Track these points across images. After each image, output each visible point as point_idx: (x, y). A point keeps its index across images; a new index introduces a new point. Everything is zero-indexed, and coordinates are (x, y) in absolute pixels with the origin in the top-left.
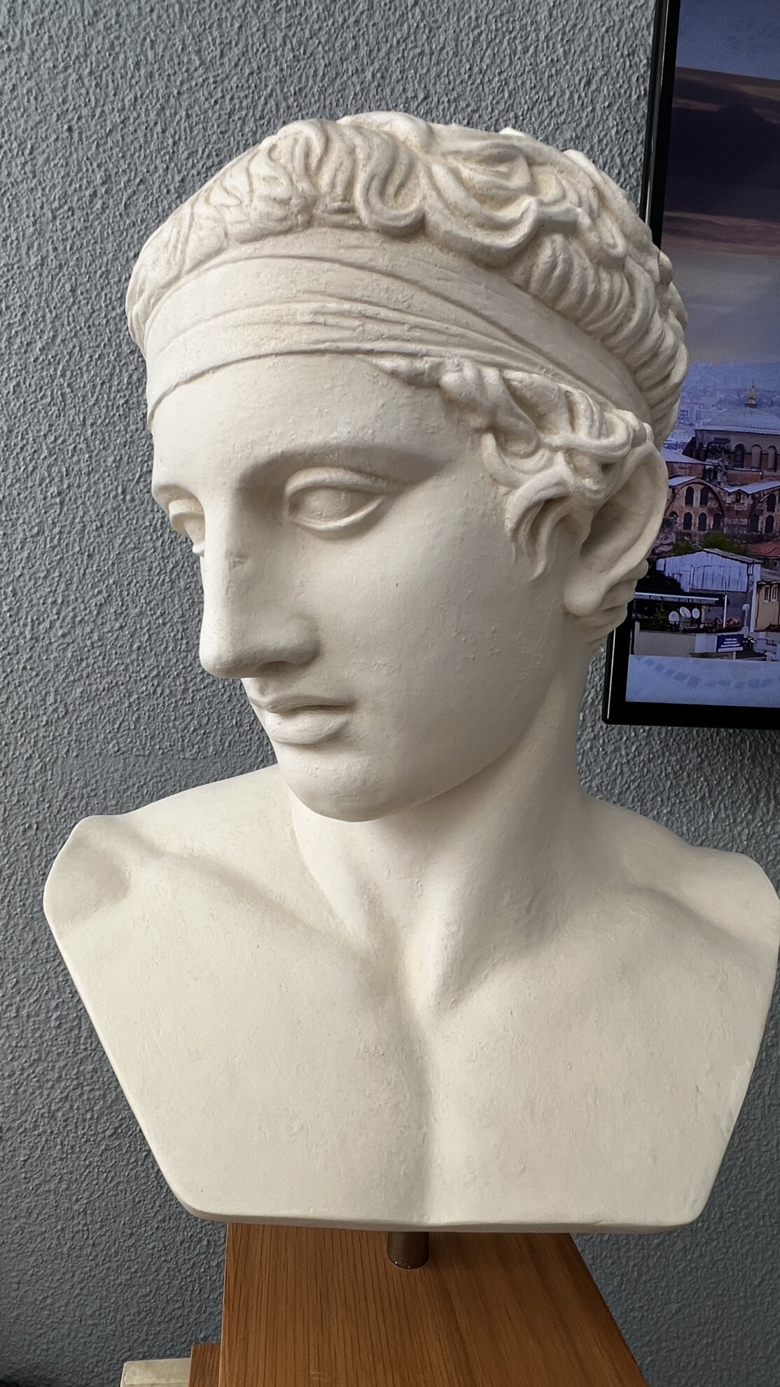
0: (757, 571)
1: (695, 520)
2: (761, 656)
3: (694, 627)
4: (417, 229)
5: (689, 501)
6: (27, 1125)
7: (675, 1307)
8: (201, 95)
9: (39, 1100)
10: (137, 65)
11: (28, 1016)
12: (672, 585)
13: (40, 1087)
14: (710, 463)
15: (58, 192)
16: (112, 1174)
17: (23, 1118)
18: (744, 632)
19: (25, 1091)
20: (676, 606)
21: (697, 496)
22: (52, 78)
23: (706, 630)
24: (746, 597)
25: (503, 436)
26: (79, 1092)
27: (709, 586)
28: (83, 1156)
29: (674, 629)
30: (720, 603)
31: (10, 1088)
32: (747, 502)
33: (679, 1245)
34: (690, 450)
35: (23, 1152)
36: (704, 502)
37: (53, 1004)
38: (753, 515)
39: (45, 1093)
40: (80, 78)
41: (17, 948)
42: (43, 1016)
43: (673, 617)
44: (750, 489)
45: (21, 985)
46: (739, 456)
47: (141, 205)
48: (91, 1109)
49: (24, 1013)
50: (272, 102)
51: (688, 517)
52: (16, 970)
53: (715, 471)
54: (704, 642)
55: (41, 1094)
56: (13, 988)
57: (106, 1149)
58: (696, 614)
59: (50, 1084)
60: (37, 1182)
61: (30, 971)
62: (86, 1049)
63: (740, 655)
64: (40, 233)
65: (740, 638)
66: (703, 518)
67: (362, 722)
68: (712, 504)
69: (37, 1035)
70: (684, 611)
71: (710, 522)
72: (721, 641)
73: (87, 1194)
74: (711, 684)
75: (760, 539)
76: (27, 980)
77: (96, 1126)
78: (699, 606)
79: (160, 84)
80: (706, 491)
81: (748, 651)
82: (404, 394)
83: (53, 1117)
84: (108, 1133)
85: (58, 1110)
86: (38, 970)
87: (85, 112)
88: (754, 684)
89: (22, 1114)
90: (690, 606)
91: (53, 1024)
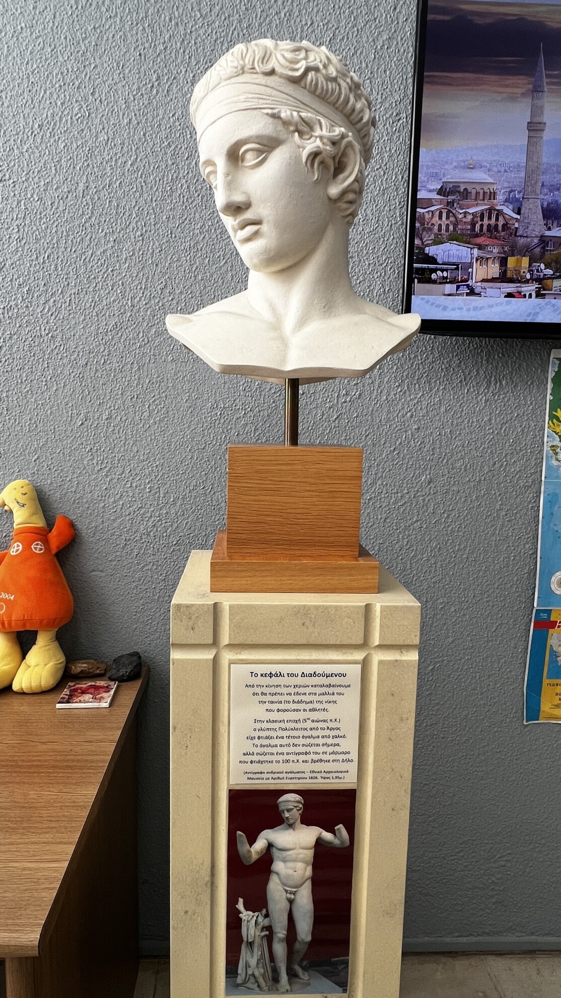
0: (476, 252)
1: (444, 227)
2: (479, 294)
3: (444, 281)
4: (272, 72)
5: (440, 218)
6: (137, 538)
7: (451, 640)
8: (201, 32)
9: (142, 526)
10: (170, 20)
11: (136, 486)
12: (433, 260)
13: (142, 520)
14: (450, 198)
15: (135, 87)
16: (177, 562)
17: (135, 535)
18: (469, 283)
19: (136, 522)
20: (435, 271)
21: (444, 215)
22: (131, 29)
23: (450, 283)
24: (470, 265)
25: (301, 134)
26: (160, 523)
27: (451, 260)
28: (163, 554)
29: (434, 282)
30: (457, 269)
31: (129, 520)
32: (470, 217)
33: (453, 609)
34: (441, 192)
35: (136, 551)
36: (448, 218)
37: (147, 481)
38: (473, 224)
39: (145, 523)
40: (144, 28)
41: (130, 454)
42: (143, 487)
43: (434, 276)
44: (471, 211)
45: (132, 472)
46: (466, 194)
47: (175, 90)
48: (166, 531)
49: (134, 485)
50: (236, 33)
51: (440, 226)
52: (130, 465)
53: (453, 202)
54: (449, 288)
55: (143, 524)
56: (129, 473)
57: (173, 551)
58: (445, 274)
59: (147, 519)
60: (142, 565)
61: (136, 465)
62: (163, 503)
63: (468, 294)
64: (128, 107)
65: (468, 286)
66: (447, 226)
67: (264, 228)
68: (452, 219)
69: (141, 495)
70: (439, 273)
71: (451, 228)
72: (458, 287)
73: (165, 571)
74: (454, 309)
75: (477, 236)
76: (135, 469)
77: (168, 540)
78: (447, 270)
79: (181, 28)
80: (449, 212)
81: (472, 292)
82: (271, 120)
83: (148, 535)
84: (174, 543)
85: (151, 531)
86: (140, 465)
87: (147, 45)
88: (475, 309)
89: (135, 533)
90: (442, 270)
91: (147, 490)
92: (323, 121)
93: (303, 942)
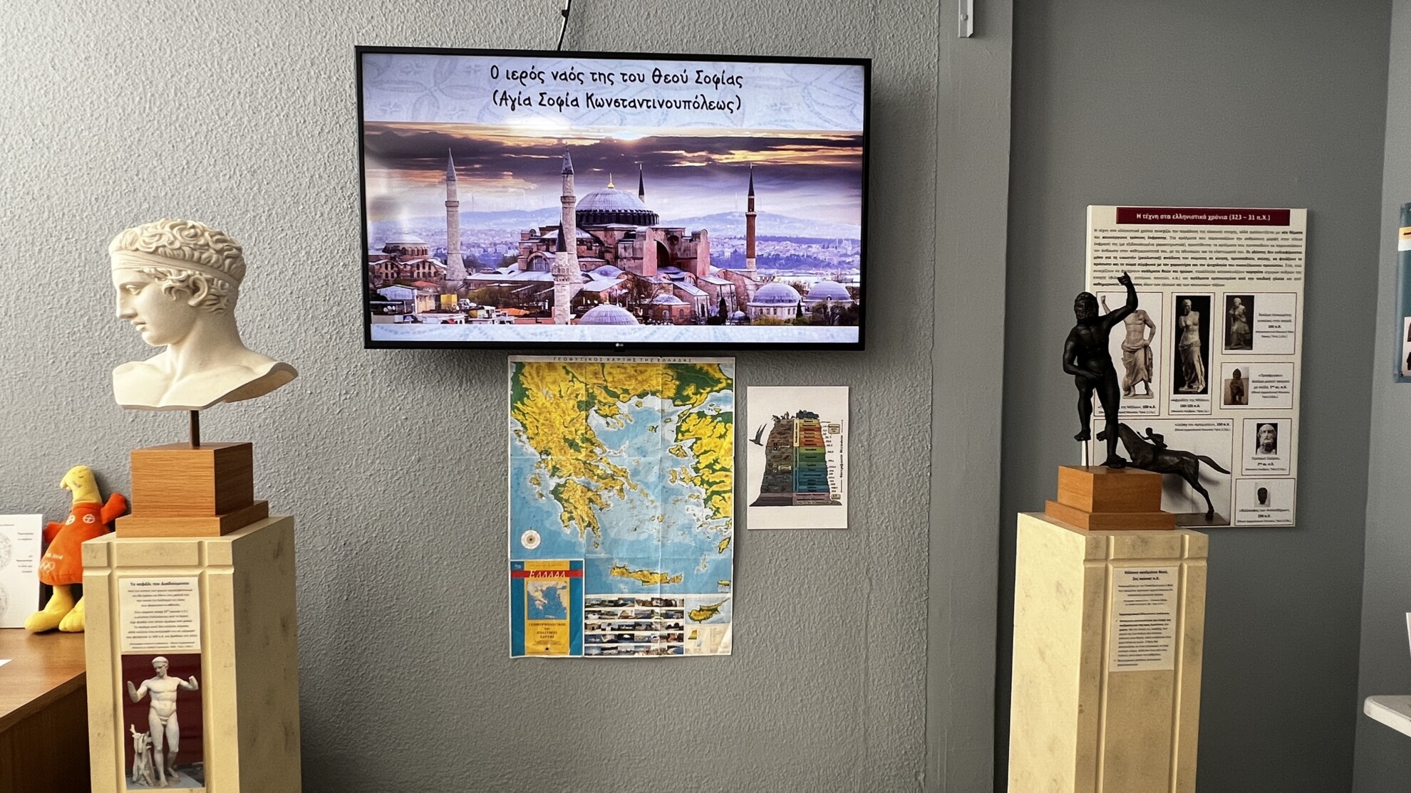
0: (416, 292)
1: (390, 275)
2: (421, 322)
3: (394, 313)
5: (386, 268)
8: (220, 130)
10: (196, 122)
12: (384, 298)
14: (393, 255)
15: (170, 169)
18: (413, 314)
20: (386, 306)
21: (389, 267)
22: (166, 129)
23: (398, 314)
24: (413, 301)
25: (159, 279)
27: (398, 298)
29: (386, 314)
30: (403, 304)
32: (409, 268)
34: (385, 250)
36: (392, 268)
38: (412, 273)
40: (176, 128)
43: (385, 310)
44: (409, 263)
46: (404, 251)
47: (201, 171)
50: (246, 130)
51: (387, 274)
53: (395, 257)
54: (398, 318)
58: (394, 308)
63: (412, 322)
64: (165, 184)
65: (412, 316)
66: (392, 274)
67: (147, 326)
68: (396, 269)
70: (389, 307)
71: (395, 275)
72: (405, 318)
74: (402, 333)
75: (416, 280)
78: (395, 305)
79: (204, 127)
80: (392, 265)
81: (415, 321)
87: (178, 140)
88: (419, 332)
90: (392, 305)
92: (172, 271)
93: (173, 753)
